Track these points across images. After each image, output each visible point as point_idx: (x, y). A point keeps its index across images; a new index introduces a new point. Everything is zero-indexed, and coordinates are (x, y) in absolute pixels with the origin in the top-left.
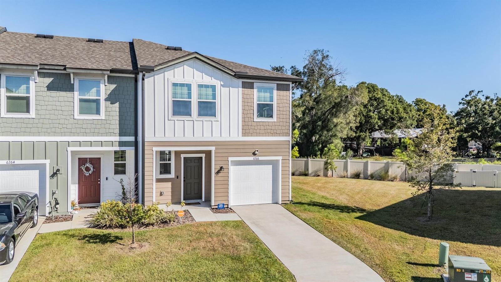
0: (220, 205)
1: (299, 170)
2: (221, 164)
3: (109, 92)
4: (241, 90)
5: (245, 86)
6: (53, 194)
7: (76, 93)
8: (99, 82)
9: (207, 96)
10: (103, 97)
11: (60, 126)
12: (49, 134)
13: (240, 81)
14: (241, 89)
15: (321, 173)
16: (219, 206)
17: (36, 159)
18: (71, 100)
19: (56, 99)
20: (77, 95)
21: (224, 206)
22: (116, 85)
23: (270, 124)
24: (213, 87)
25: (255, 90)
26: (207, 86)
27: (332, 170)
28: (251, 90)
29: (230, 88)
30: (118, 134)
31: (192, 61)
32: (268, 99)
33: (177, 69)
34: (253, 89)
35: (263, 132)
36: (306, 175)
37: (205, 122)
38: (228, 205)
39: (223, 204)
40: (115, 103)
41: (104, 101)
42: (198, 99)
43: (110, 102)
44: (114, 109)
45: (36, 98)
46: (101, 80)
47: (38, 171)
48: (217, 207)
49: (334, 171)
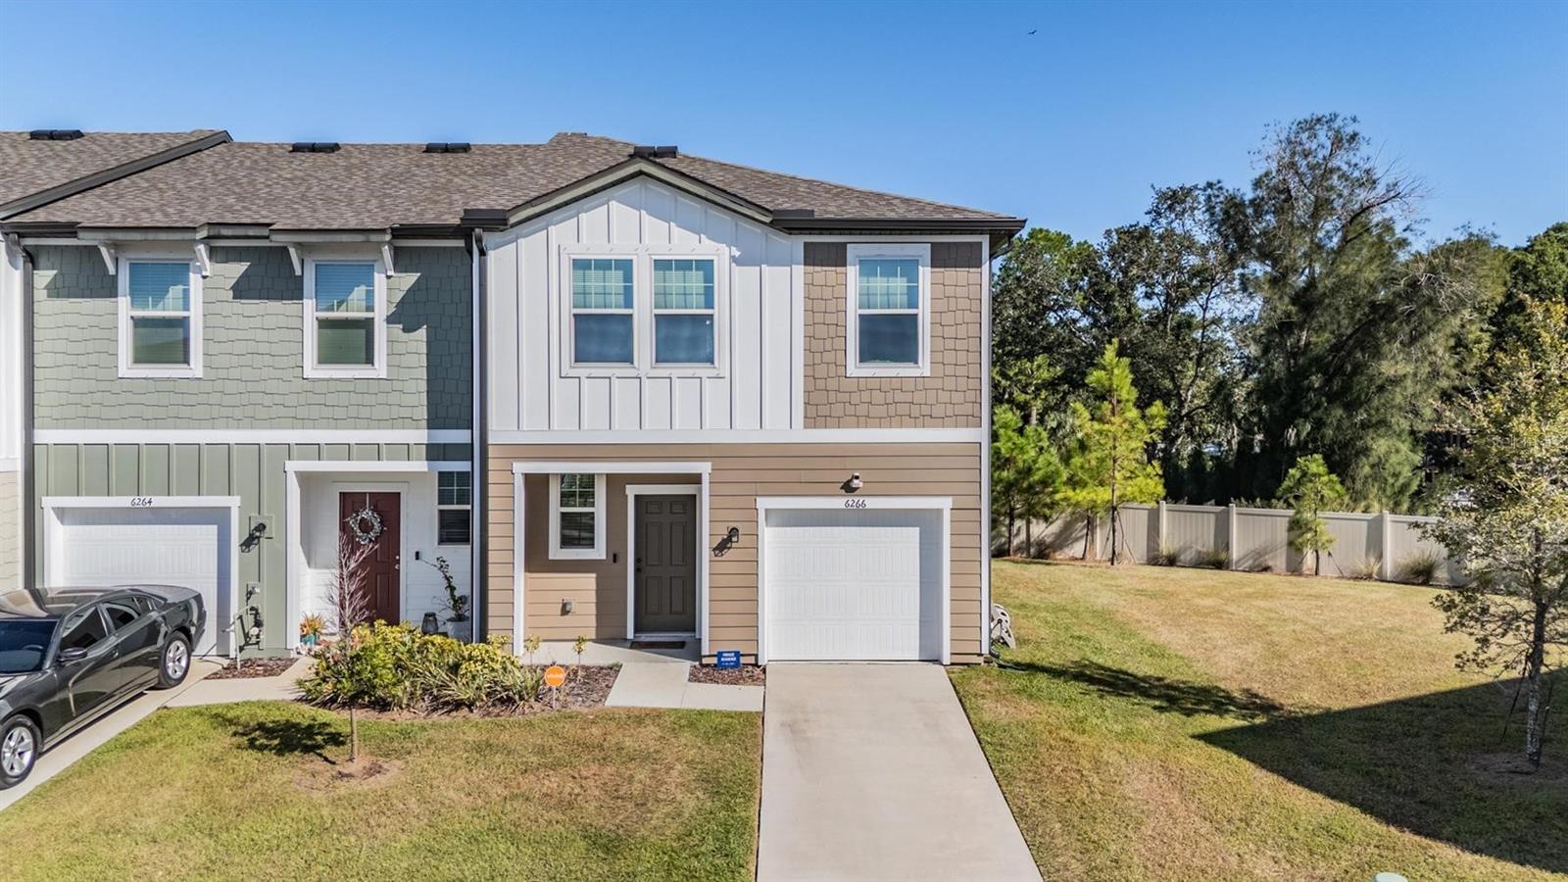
0: (725, 655)
1: (1194, 545)
2: (733, 519)
3: (398, 296)
4: (802, 272)
5: (813, 257)
6: (250, 594)
7: (309, 304)
8: (371, 268)
9: (688, 297)
10: (380, 312)
11: (268, 400)
12: (238, 423)
13: (797, 243)
14: (799, 269)
15: (1279, 561)
16: (723, 659)
17: (205, 492)
18: (295, 323)
19: (256, 322)
20: (310, 310)
21: (738, 659)
22: (419, 274)
23: (909, 385)
24: (706, 267)
25: (852, 271)
26: (684, 265)
27: (1317, 551)
28: (839, 269)
29: (763, 266)
30: (425, 423)
31: (635, 186)
32: (903, 299)
33: (588, 213)
34: (845, 265)
35: (881, 411)
36: (1219, 565)
37: (677, 383)
38: (756, 656)
39: (735, 652)
40: (415, 330)
41: (385, 323)
42: (656, 307)
43: (401, 326)
44: (412, 347)
45: (205, 321)
46: (375, 261)
47: (216, 527)
48: (715, 661)
49: (1323, 555)
